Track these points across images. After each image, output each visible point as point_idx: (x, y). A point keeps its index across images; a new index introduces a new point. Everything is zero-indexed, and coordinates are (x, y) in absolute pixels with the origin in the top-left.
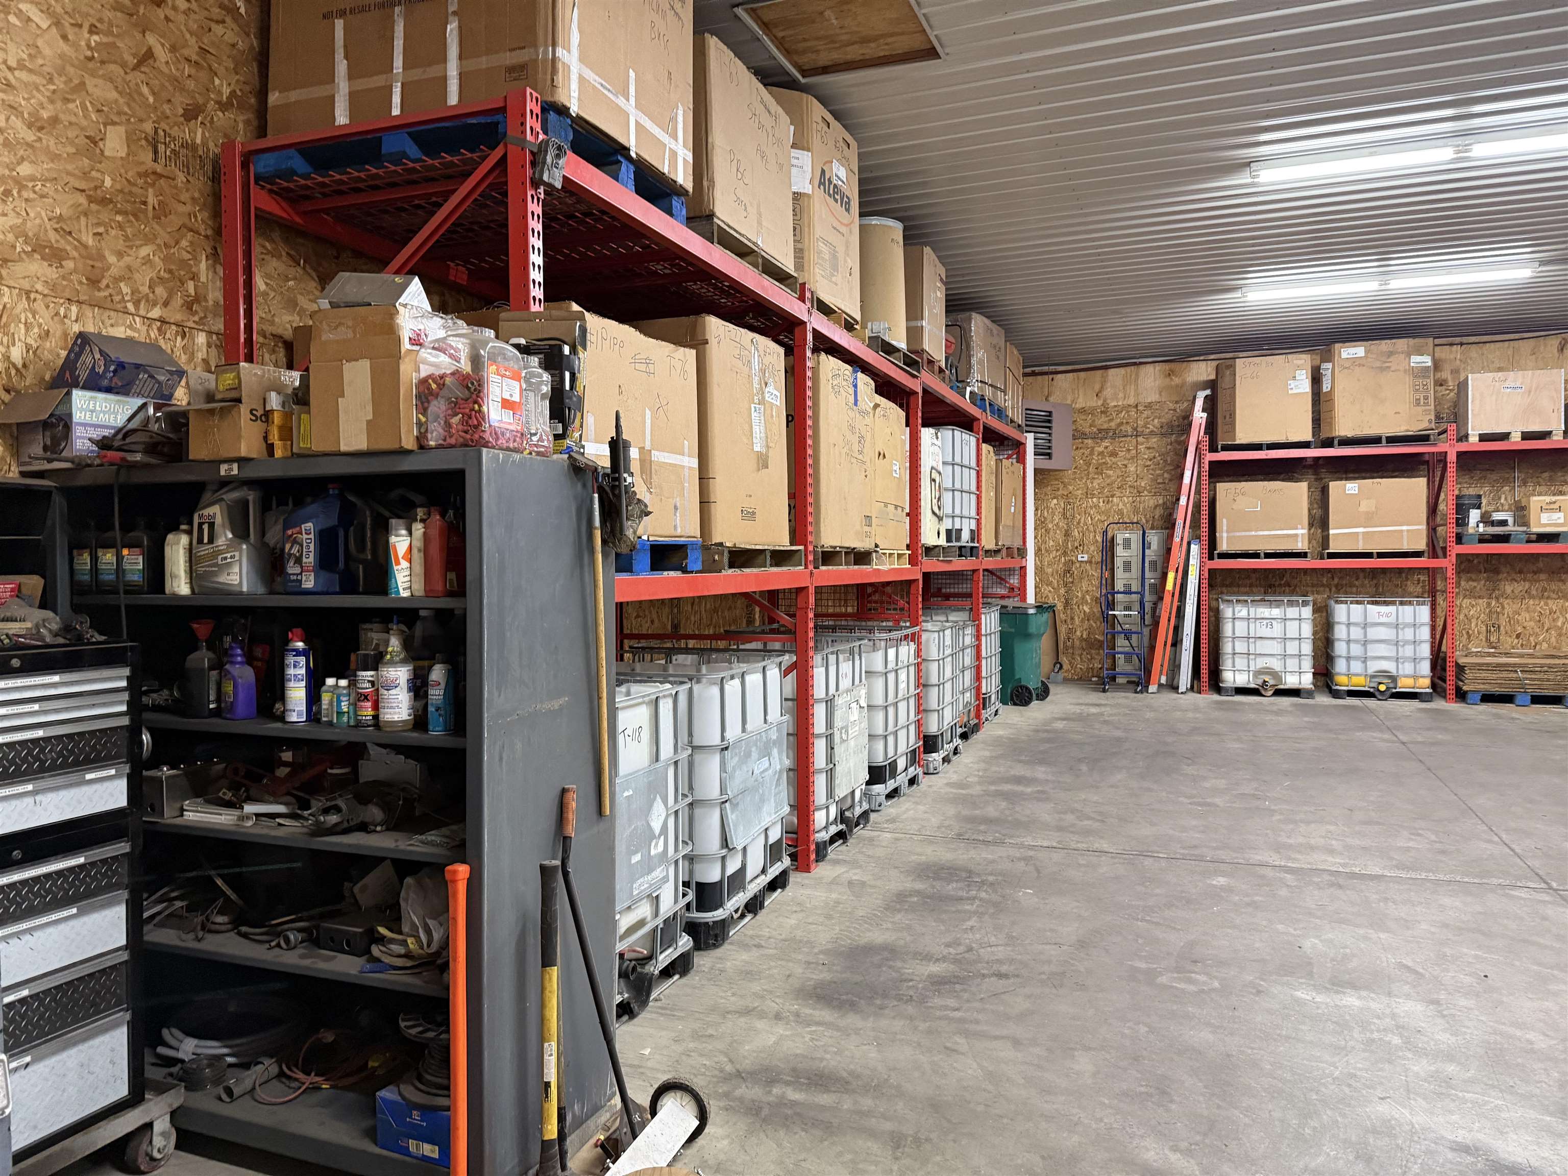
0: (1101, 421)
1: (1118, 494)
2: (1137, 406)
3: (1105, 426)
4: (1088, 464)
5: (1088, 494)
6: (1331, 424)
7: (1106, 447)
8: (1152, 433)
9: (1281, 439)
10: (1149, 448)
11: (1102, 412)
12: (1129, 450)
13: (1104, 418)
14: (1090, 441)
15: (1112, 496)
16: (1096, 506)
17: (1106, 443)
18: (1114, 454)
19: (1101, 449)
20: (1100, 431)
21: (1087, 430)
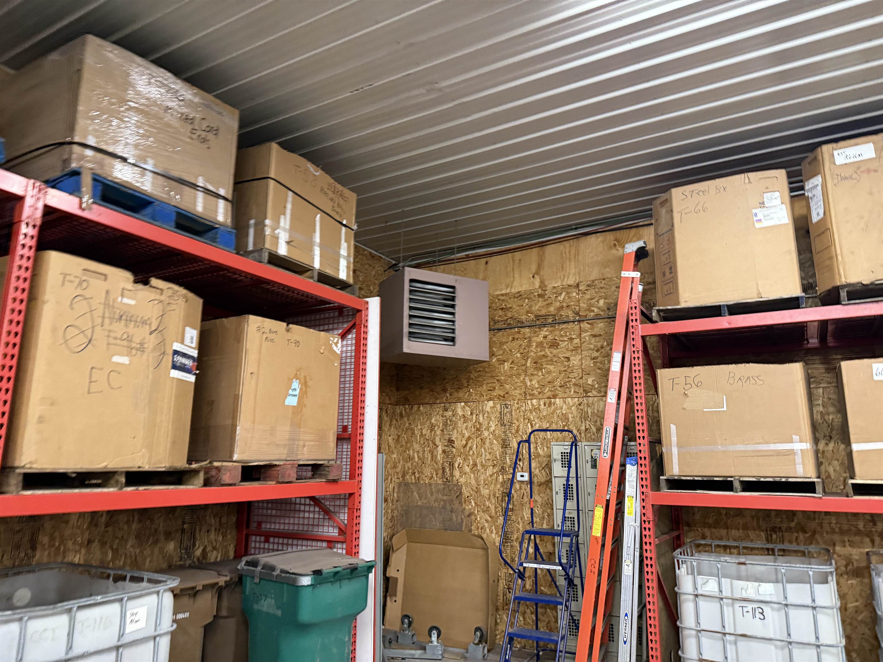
0: (538, 306)
1: (561, 395)
2: (578, 286)
3: (543, 312)
4: (525, 357)
5: (528, 394)
6: (831, 269)
7: (545, 337)
8: (597, 317)
9: (751, 297)
10: (595, 336)
11: (539, 296)
12: (571, 339)
13: (541, 303)
14: (527, 330)
15: (555, 397)
16: (537, 409)
17: (544, 332)
18: (554, 345)
19: (540, 338)
20: (538, 317)
21: (524, 317)
